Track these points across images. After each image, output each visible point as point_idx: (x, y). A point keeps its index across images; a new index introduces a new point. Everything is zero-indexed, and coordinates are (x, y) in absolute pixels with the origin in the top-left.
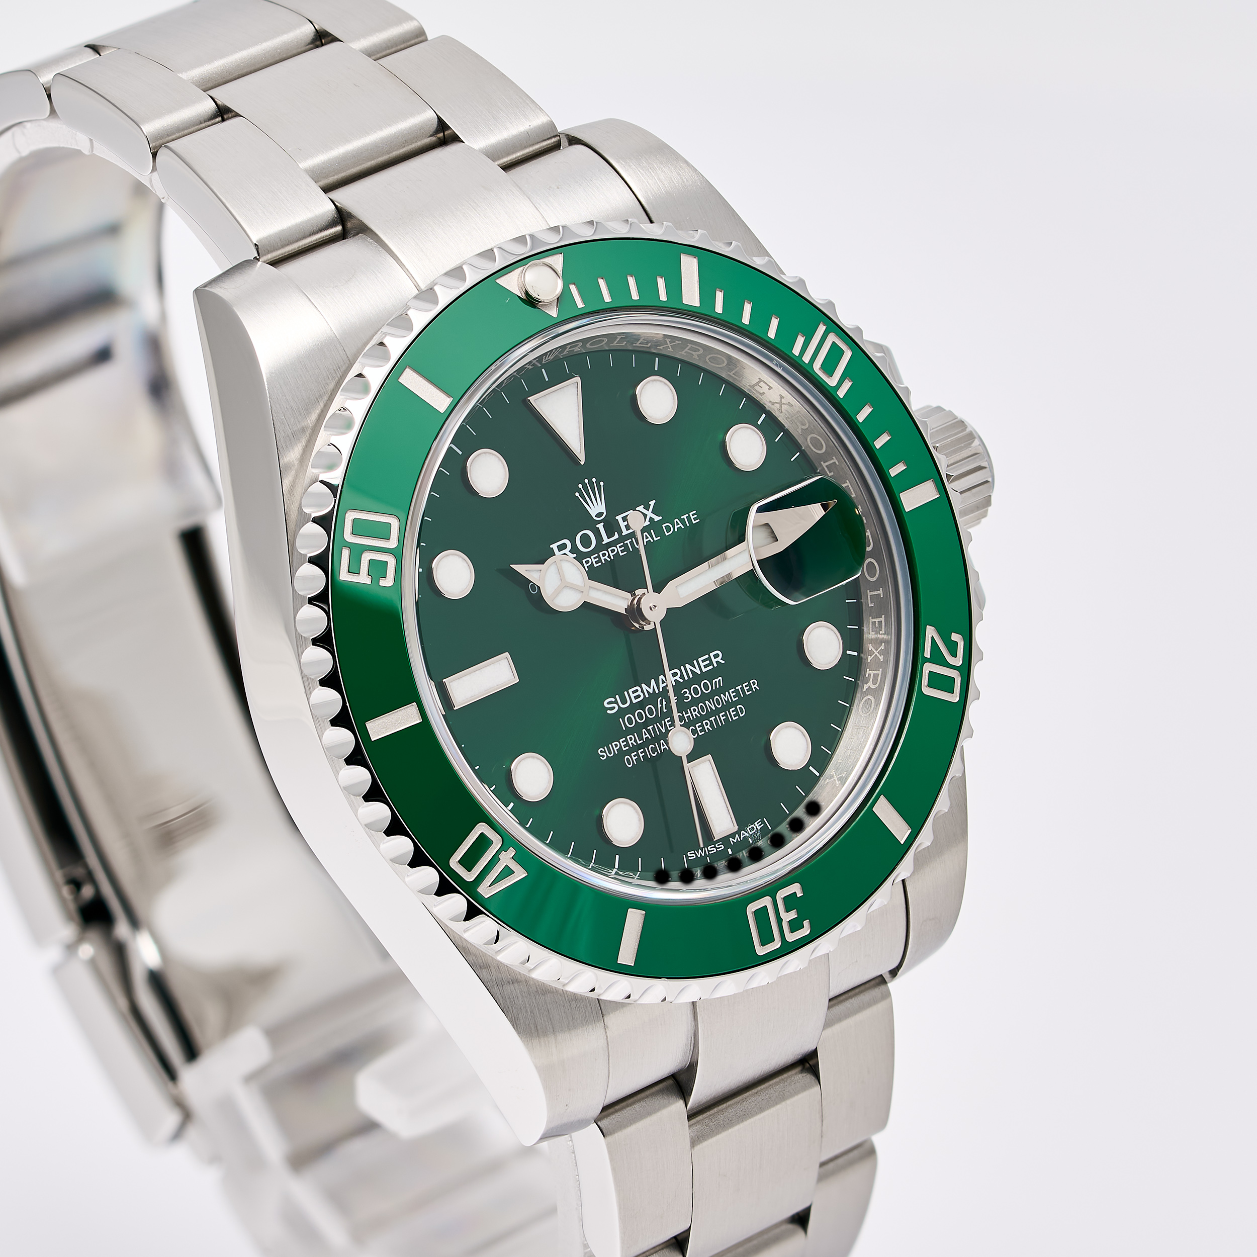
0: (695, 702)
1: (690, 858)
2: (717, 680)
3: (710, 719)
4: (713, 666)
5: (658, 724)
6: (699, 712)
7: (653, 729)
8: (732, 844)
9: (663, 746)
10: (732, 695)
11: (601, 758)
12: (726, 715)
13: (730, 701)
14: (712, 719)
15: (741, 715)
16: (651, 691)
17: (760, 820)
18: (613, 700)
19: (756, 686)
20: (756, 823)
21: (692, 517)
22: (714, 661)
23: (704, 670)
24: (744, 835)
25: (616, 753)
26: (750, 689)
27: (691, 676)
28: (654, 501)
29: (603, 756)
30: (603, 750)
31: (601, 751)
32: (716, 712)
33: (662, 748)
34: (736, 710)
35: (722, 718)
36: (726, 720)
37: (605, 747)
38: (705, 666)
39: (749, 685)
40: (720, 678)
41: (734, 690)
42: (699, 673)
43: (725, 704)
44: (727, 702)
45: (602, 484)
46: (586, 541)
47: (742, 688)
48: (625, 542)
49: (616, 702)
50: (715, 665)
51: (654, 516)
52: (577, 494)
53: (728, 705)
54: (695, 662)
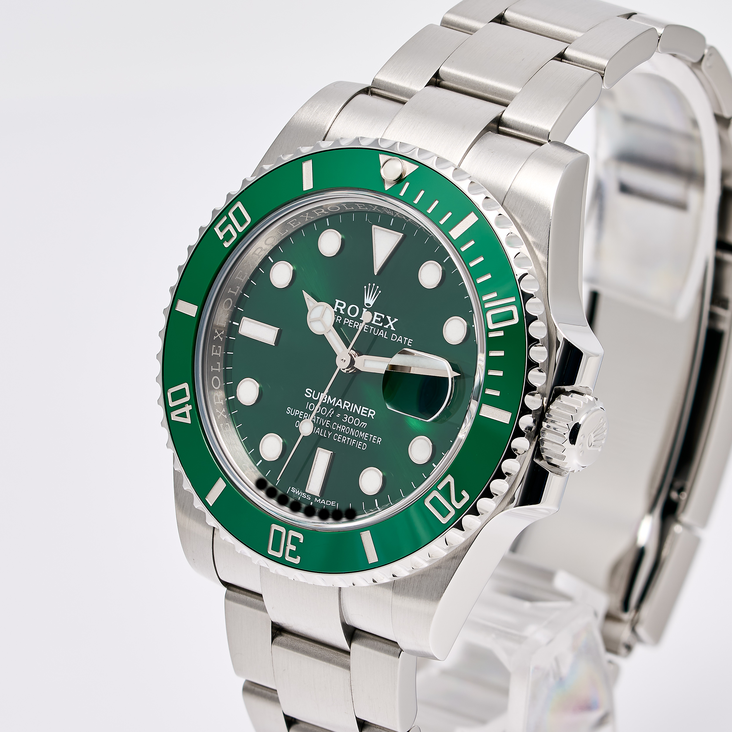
0: (347, 424)
1: (291, 490)
2: (364, 424)
3: (348, 438)
4: (367, 416)
5: (323, 419)
6: (345, 430)
7: (319, 420)
8: (315, 501)
9: (318, 431)
10: (366, 436)
11: (287, 412)
12: (356, 442)
13: (363, 438)
14: (349, 439)
15: (363, 449)
16: (331, 402)
17: (335, 502)
18: (311, 391)
19: (379, 442)
20: (332, 502)
21: (409, 342)
22: (369, 414)
23: (362, 414)
24: (323, 502)
25: (295, 415)
26: (376, 441)
27: (354, 411)
28: (397, 320)
29: (288, 412)
30: (290, 409)
31: (289, 409)
32: (353, 437)
33: (317, 431)
34: (362, 444)
35: (353, 442)
36: (355, 445)
37: (292, 409)
38: (363, 413)
39: (377, 439)
40: (366, 424)
41: (368, 434)
42: (359, 413)
43: (359, 437)
44: (361, 437)
45: (380, 292)
46: (353, 311)
47: (372, 437)
48: (370, 327)
49: (312, 393)
50: (368, 416)
51: (392, 326)
52: (365, 287)
53: (360, 439)
54: (360, 407)
